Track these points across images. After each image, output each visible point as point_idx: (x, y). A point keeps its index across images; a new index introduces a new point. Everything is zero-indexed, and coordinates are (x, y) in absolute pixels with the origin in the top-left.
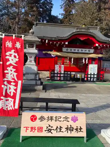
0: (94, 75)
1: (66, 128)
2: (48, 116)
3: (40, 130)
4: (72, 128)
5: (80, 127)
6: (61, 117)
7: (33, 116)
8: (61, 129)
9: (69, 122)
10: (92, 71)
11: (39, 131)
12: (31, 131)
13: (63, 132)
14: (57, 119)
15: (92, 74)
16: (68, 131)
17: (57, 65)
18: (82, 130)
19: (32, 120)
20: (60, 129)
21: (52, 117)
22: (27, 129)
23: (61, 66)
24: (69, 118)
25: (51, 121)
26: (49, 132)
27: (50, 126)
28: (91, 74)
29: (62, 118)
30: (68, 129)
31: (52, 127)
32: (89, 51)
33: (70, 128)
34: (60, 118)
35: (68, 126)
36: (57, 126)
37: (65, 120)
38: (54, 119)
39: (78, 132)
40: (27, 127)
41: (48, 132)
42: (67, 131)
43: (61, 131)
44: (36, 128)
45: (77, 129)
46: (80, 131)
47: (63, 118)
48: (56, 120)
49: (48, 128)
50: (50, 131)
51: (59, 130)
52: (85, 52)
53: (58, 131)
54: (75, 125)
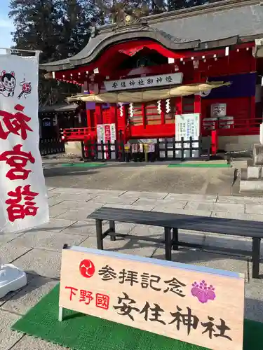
0: (191, 141)
1: (173, 315)
2: (124, 270)
3: (103, 302)
4: (192, 319)
5: (223, 322)
6: (159, 278)
7: (86, 262)
8: (160, 313)
9: (183, 296)
10: (186, 133)
11: (100, 305)
12: (81, 300)
13: (164, 323)
14: (149, 282)
15: (185, 140)
16: (181, 323)
17: (101, 126)
18: (227, 333)
19: (83, 272)
20: (154, 312)
21: (132, 272)
22: (72, 292)
23: (109, 127)
24: (184, 285)
25: (132, 285)
26: (124, 314)
27: (127, 297)
28: (182, 142)
29: (161, 281)
30: (181, 318)
31: (133, 302)
32: (169, 79)
33: (186, 318)
34: (156, 279)
35: (180, 309)
36: (147, 303)
37: (171, 290)
38: (140, 279)
39: (213, 336)
40: (72, 288)
41: (123, 312)
42: (176, 322)
43: (159, 318)
44: (94, 296)
45: (209, 326)
46: (222, 334)
47: (166, 282)
48: (145, 285)
49: (123, 301)
50: (126, 310)
51: (153, 314)
52: (160, 84)
53: (150, 316)
54: (202, 311)
